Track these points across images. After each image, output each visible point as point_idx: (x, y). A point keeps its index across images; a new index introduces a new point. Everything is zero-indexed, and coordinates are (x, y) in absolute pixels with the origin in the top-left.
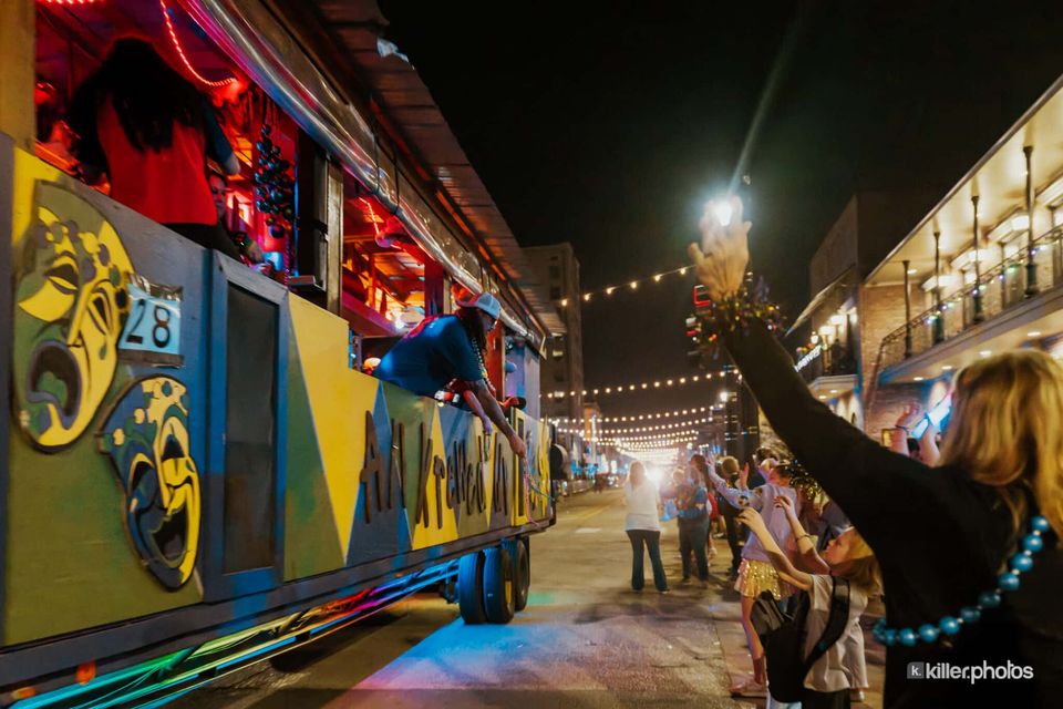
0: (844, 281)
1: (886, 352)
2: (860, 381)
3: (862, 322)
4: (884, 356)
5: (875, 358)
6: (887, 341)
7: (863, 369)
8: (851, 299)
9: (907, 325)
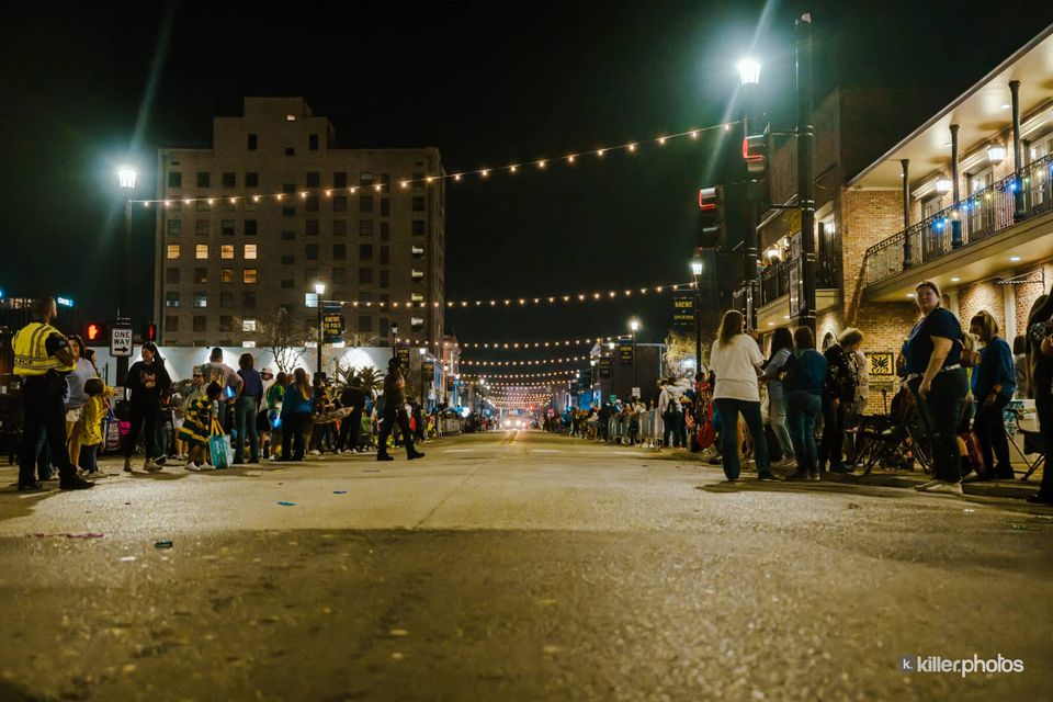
1: (870, 265)
2: (841, 296)
3: (841, 231)
4: (868, 269)
5: (859, 271)
6: (872, 252)
7: (845, 283)
8: (829, 205)
9: (906, 232)
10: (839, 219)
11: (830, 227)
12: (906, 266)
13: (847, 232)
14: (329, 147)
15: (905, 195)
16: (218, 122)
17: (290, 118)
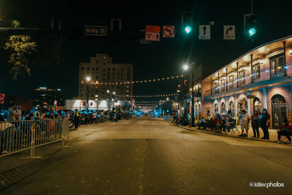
0: (198, 80)
2: (201, 98)
4: (206, 94)
5: (204, 94)
6: (206, 91)
7: (202, 96)
8: (200, 83)
9: (211, 89)
10: (201, 85)
11: (200, 86)
12: (212, 94)
13: (202, 88)
14: (112, 63)
15: (212, 82)
16: (91, 58)
17: (105, 58)
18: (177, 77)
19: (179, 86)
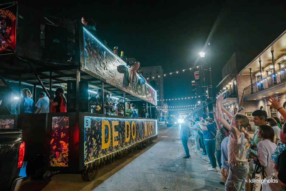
0: (232, 74)
2: (238, 100)
3: (238, 84)
4: (245, 93)
5: (242, 93)
6: (245, 89)
7: (239, 96)
8: (235, 78)
9: (251, 85)
10: (237, 82)
11: (235, 83)
12: (252, 93)
13: (239, 85)
18: (191, 69)
19: (192, 82)
